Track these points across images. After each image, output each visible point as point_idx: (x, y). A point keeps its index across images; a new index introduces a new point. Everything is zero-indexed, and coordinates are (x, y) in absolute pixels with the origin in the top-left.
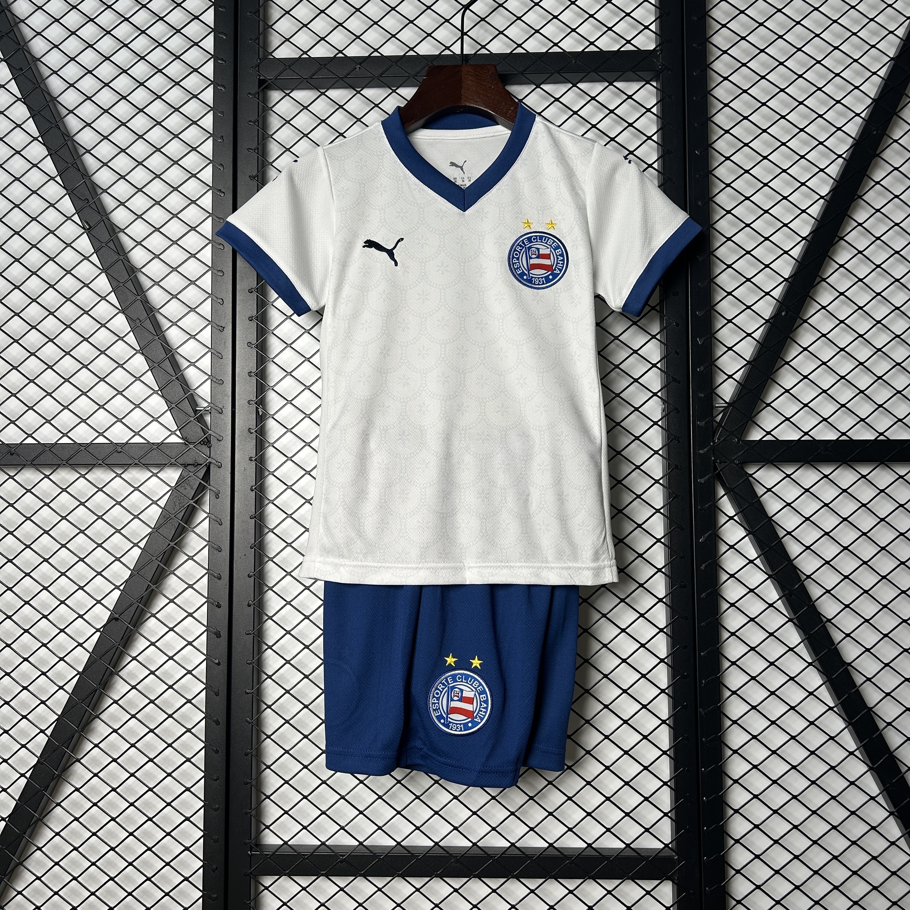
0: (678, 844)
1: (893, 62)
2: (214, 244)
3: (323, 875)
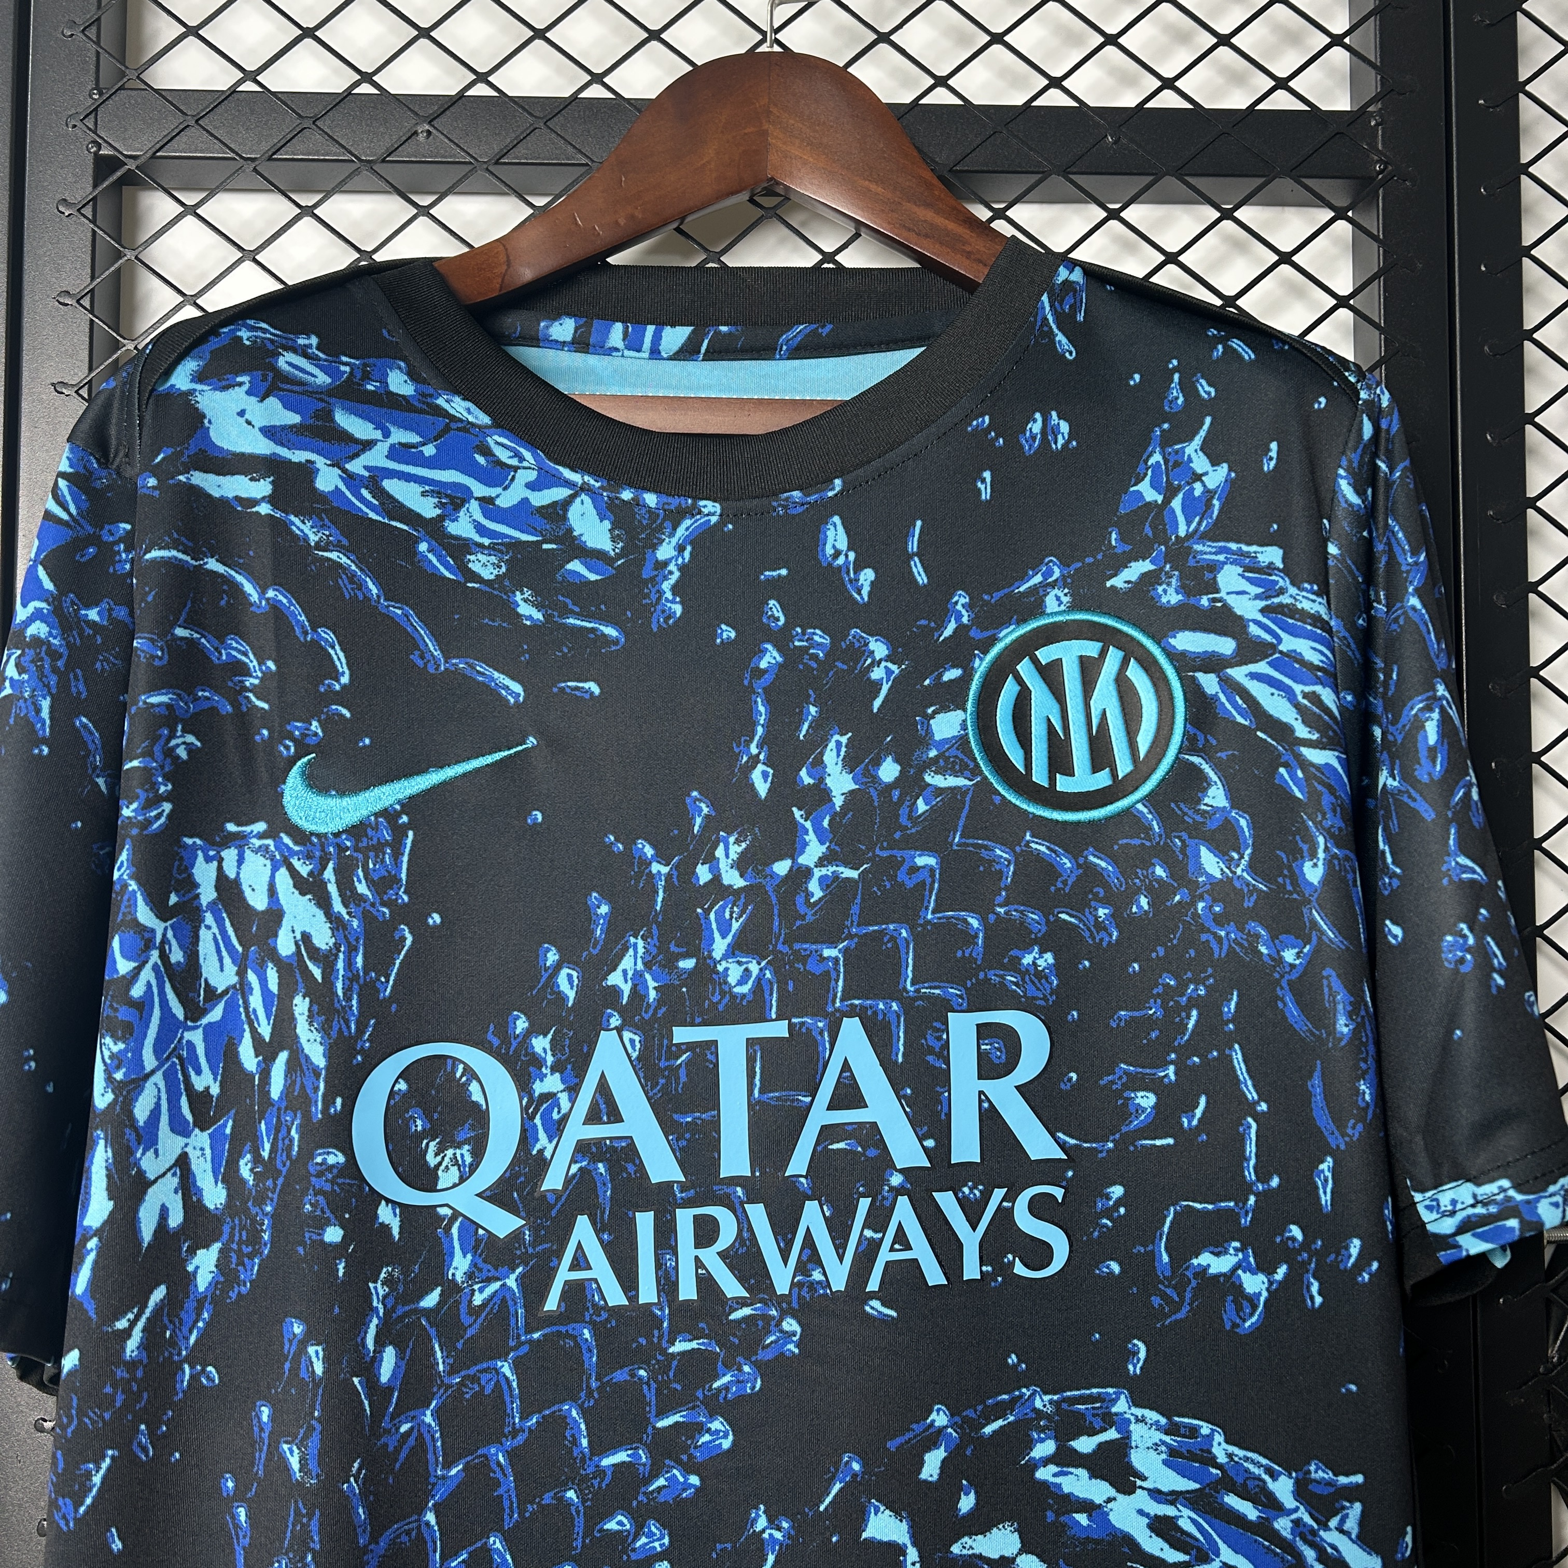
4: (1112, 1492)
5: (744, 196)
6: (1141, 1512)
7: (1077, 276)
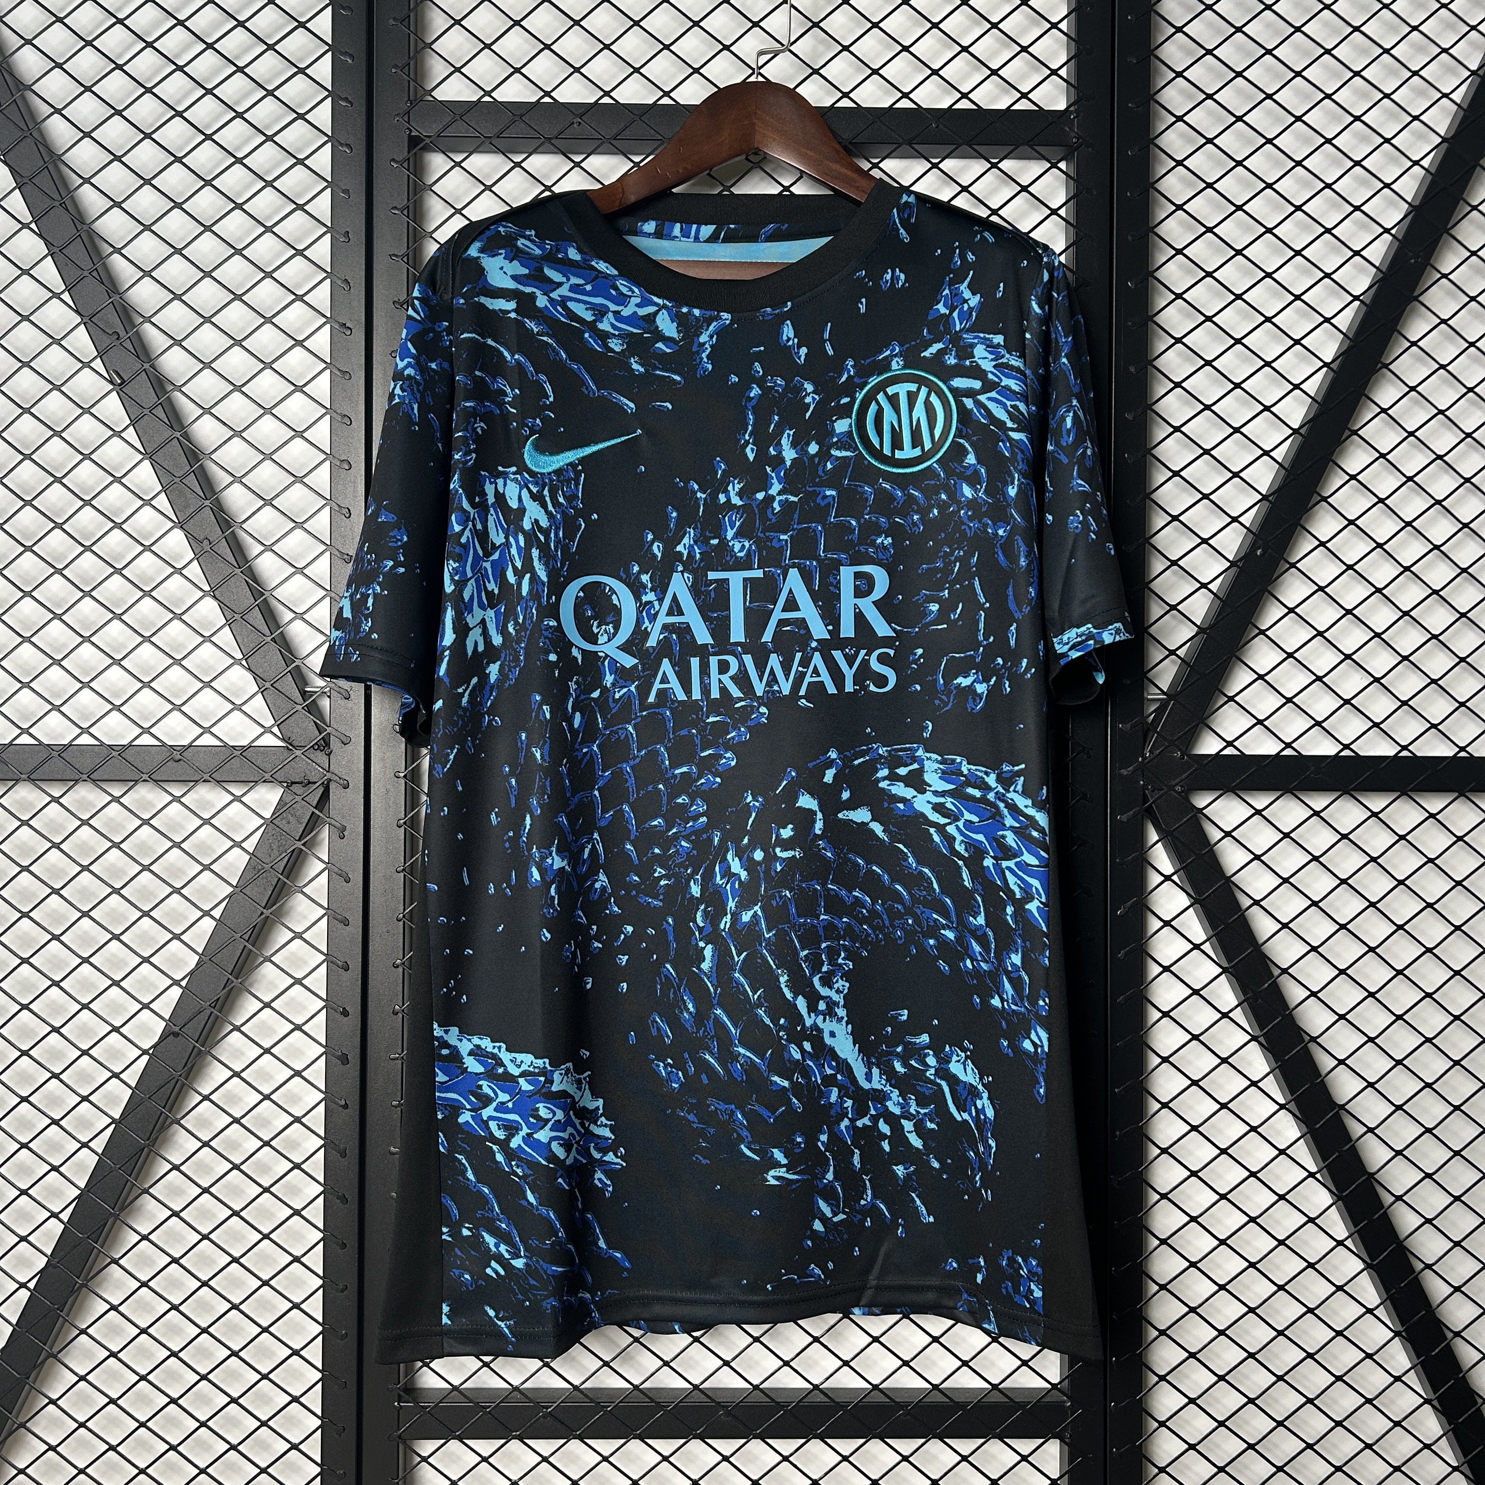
0: (1071, 1383)
1: (1445, 145)
2: (334, 415)
3: (515, 1438)
4: (915, 793)
5: (743, 157)
6: (929, 802)
7: (912, 199)
